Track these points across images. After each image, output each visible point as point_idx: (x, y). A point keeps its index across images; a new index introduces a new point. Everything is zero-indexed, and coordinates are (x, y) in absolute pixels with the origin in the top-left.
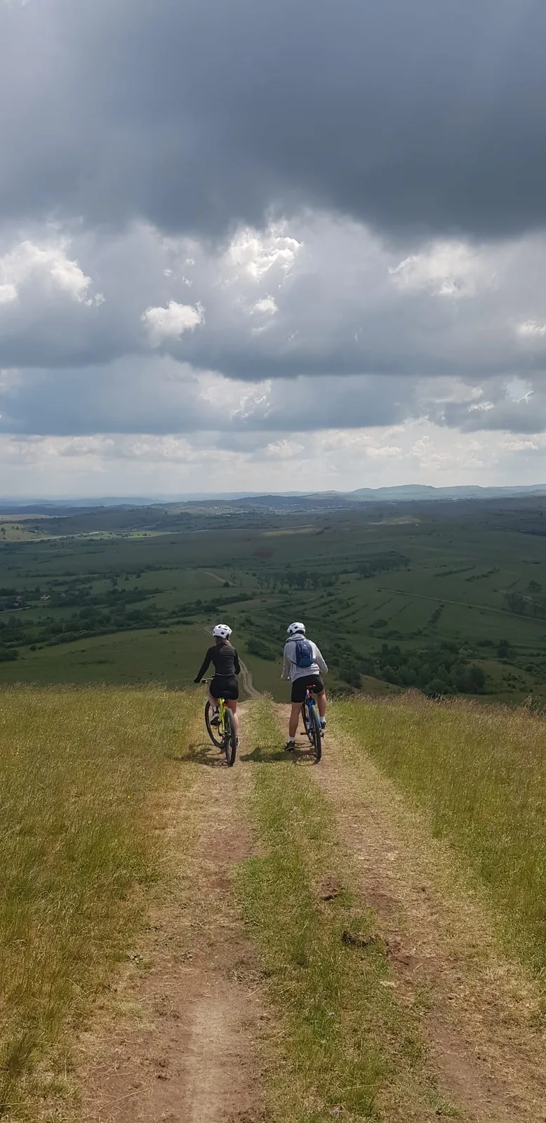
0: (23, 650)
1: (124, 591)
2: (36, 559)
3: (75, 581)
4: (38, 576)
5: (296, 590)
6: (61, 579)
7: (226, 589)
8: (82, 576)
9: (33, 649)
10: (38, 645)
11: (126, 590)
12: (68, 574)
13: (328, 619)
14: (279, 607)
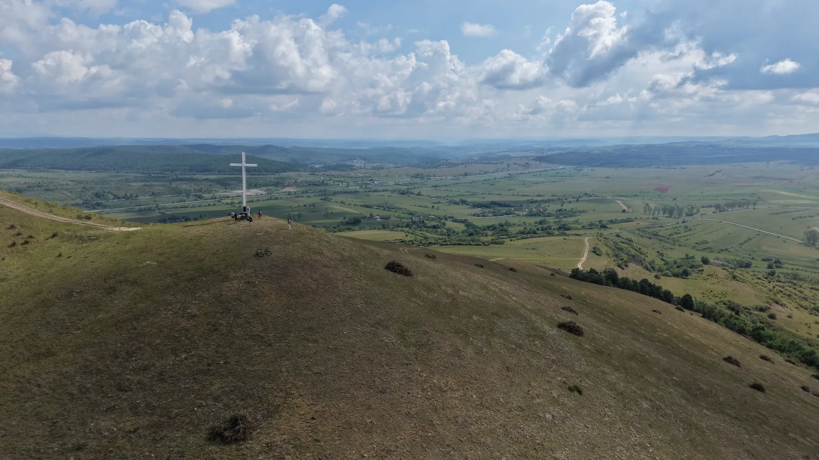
0: (507, 241)
1: (565, 210)
2: (524, 184)
3: (542, 201)
4: (523, 196)
5: (667, 217)
6: (535, 199)
7: (624, 214)
8: (546, 198)
9: (511, 240)
10: (513, 239)
11: (567, 210)
12: (539, 196)
13: (671, 237)
14: (645, 228)
